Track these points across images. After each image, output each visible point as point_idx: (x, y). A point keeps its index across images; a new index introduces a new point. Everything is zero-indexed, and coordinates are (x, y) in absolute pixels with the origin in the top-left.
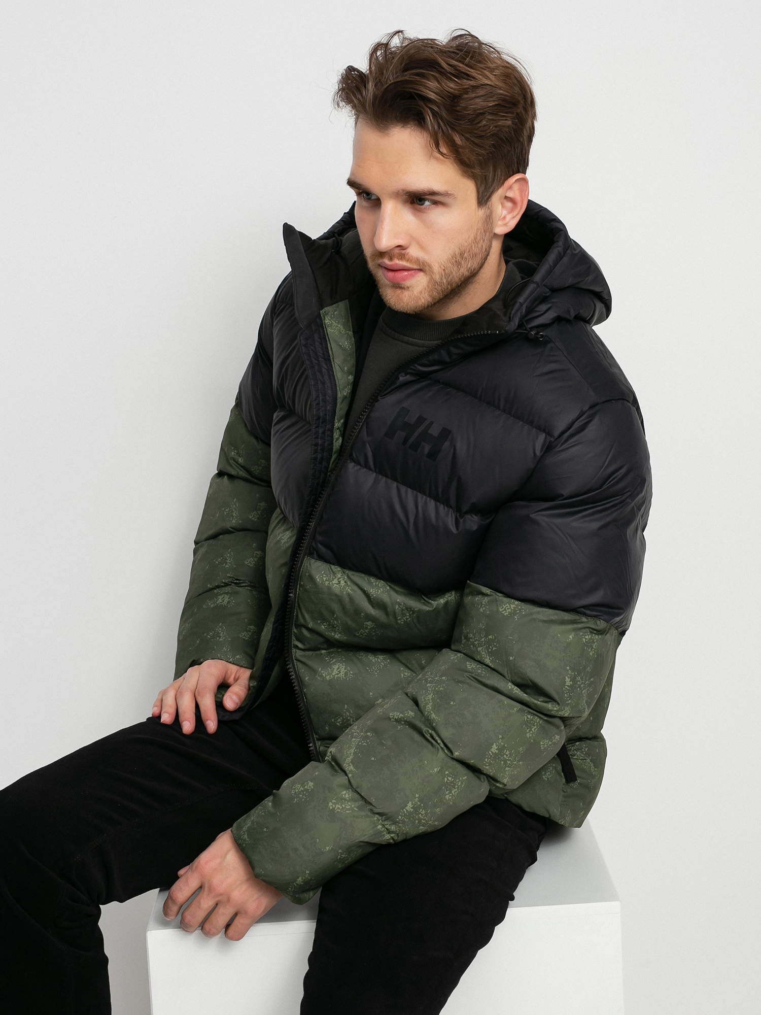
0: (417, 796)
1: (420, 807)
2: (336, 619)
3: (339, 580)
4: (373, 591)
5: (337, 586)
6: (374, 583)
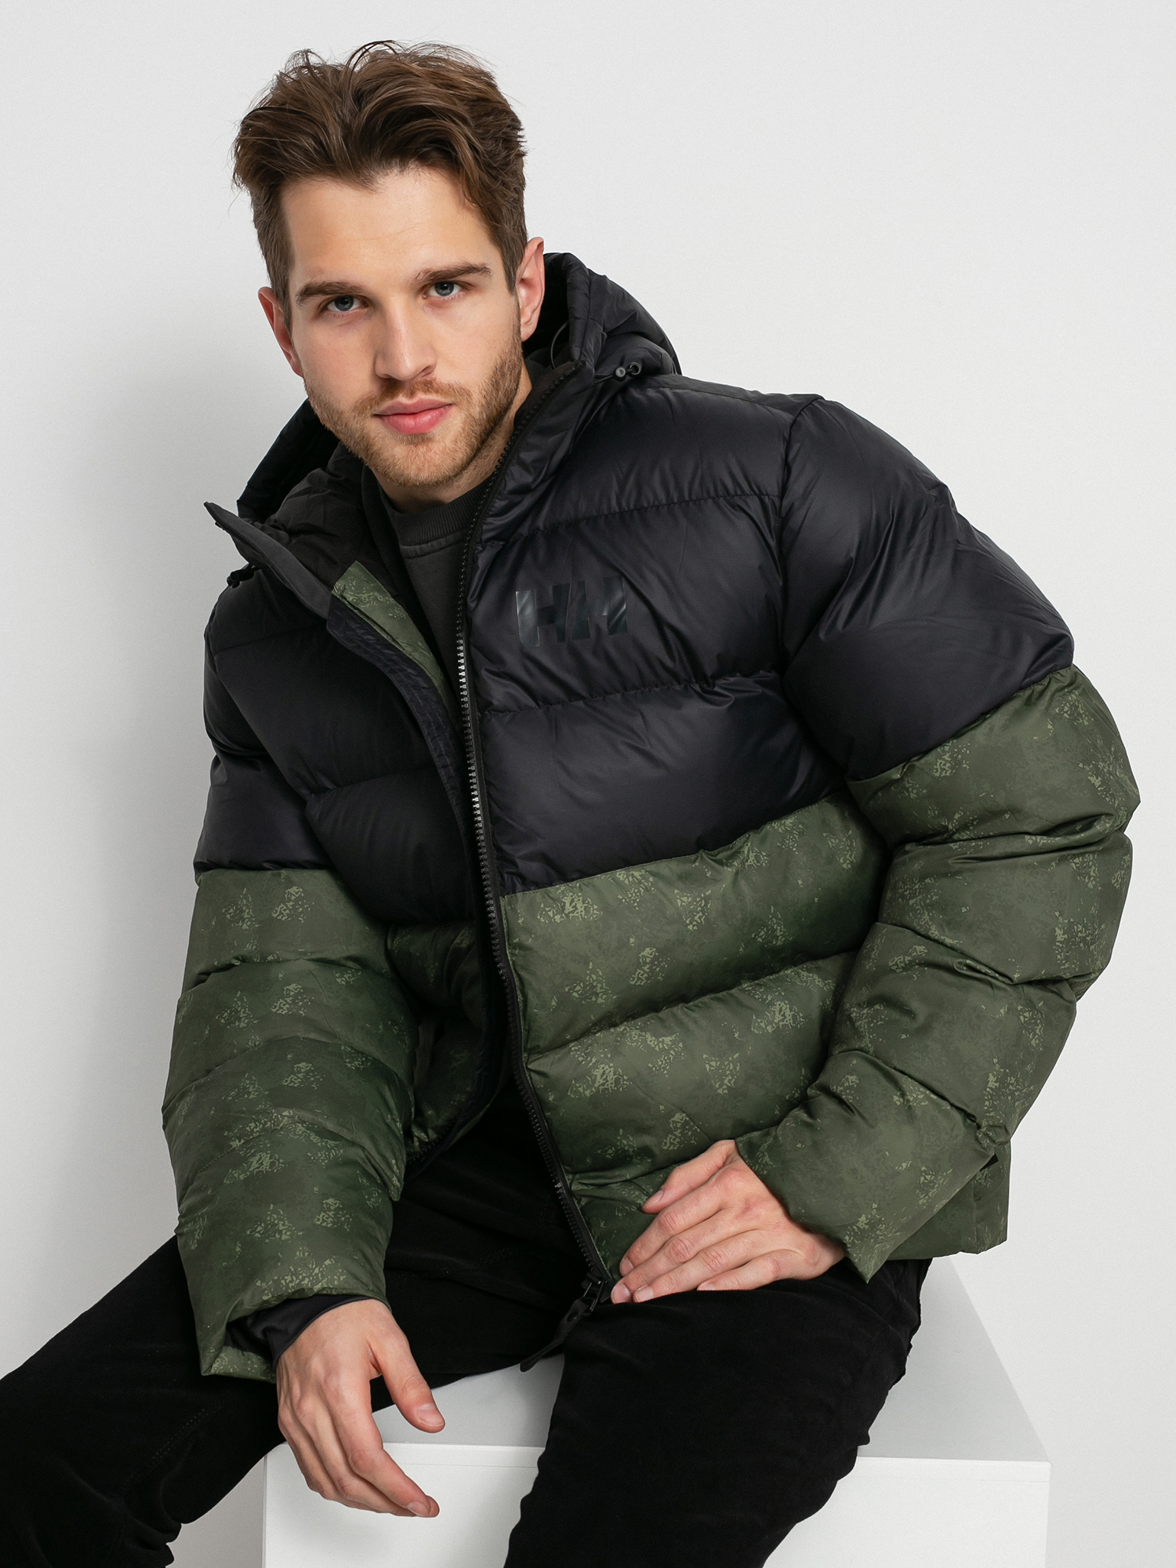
0: (995, 1060)
2: (594, 972)
3: (573, 904)
4: (632, 894)
5: (575, 914)
6: (626, 882)
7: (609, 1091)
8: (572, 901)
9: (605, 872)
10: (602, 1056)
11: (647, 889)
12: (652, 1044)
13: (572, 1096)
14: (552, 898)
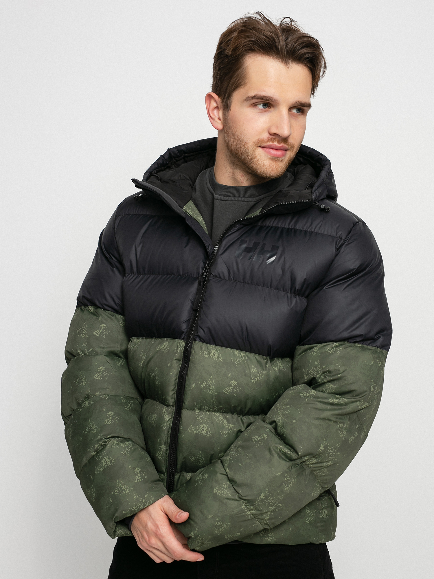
1: (269, 496)
2: (211, 380)
3: (214, 354)
4: (237, 360)
5: (213, 357)
6: (237, 355)
7: (202, 435)
8: (215, 352)
9: (231, 348)
10: (206, 421)
11: (243, 361)
12: (225, 425)
13: (189, 431)
14: (208, 349)
